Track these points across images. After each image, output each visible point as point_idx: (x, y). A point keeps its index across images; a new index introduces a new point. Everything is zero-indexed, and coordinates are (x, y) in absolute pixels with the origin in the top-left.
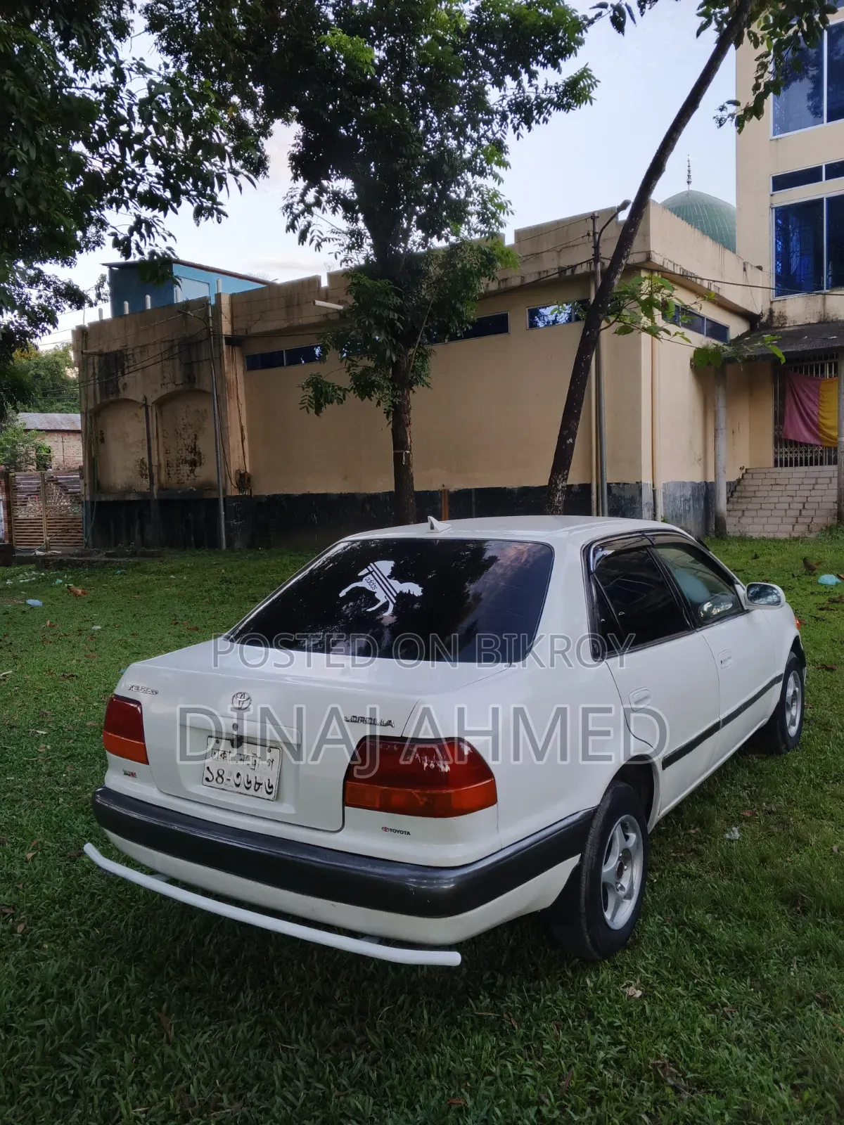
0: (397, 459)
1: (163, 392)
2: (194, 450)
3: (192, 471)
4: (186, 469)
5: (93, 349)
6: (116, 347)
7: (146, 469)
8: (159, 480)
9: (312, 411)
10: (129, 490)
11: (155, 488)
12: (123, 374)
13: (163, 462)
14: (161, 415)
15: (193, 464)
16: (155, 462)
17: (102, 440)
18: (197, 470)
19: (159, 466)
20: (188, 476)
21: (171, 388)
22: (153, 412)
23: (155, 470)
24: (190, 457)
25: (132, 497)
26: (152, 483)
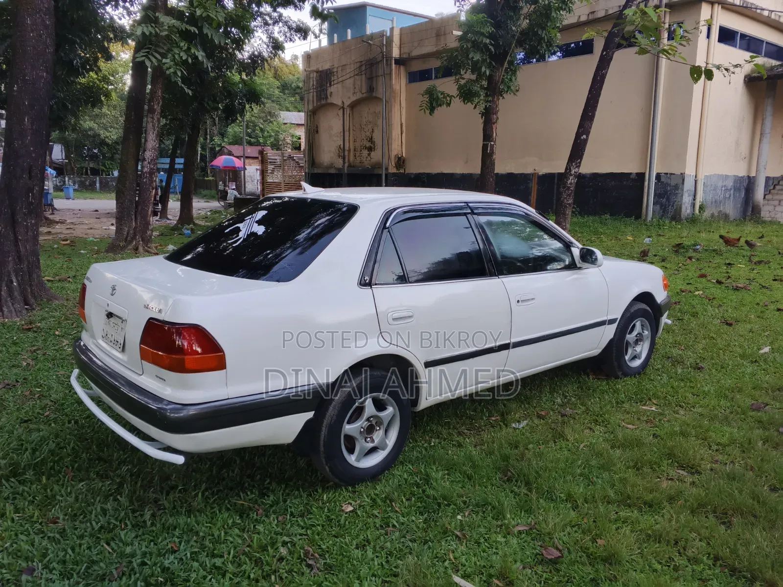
0: (485, 147)
1: (354, 98)
2: (371, 140)
3: (369, 155)
4: (365, 152)
5: (313, 68)
6: (327, 66)
7: (342, 152)
8: (349, 160)
9: (428, 112)
10: (331, 166)
11: (346, 165)
12: (330, 85)
13: (352, 148)
14: (353, 115)
15: (370, 149)
16: (347, 148)
17: (317, 132)
18: (373, 153)
19: (349, 151)
20: (367, 158)
21: (359, 96)
22: (348, 111)
23: (346, 153)
24: (368, 144)
25: (332, 171)
26: (344, 163)
